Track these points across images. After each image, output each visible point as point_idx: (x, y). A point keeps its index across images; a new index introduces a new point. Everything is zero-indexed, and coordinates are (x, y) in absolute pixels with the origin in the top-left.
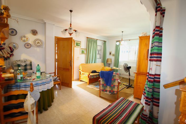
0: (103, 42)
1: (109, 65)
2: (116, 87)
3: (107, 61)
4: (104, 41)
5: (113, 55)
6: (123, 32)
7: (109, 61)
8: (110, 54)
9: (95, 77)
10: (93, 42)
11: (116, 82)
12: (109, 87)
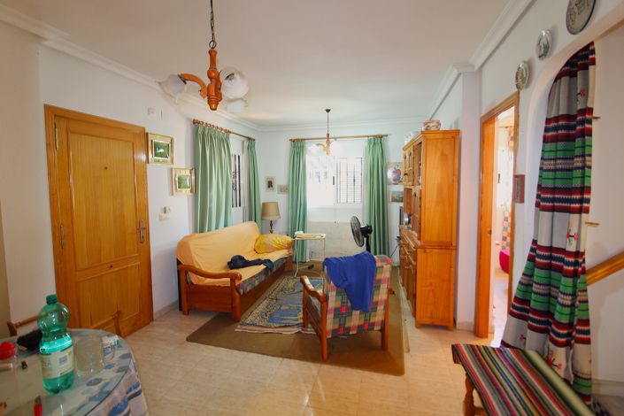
0: (246, 144)
1: (271, 225)
2: (381, 309)
3: (264, 214)
4: (249, 139)
5: (283, 190)
6: (328, 111)
7: (271, 210)
8: (270, 184)
9: (257, 283)
10: (216, 142)
11: (381, 291)
12: (358, 312)
